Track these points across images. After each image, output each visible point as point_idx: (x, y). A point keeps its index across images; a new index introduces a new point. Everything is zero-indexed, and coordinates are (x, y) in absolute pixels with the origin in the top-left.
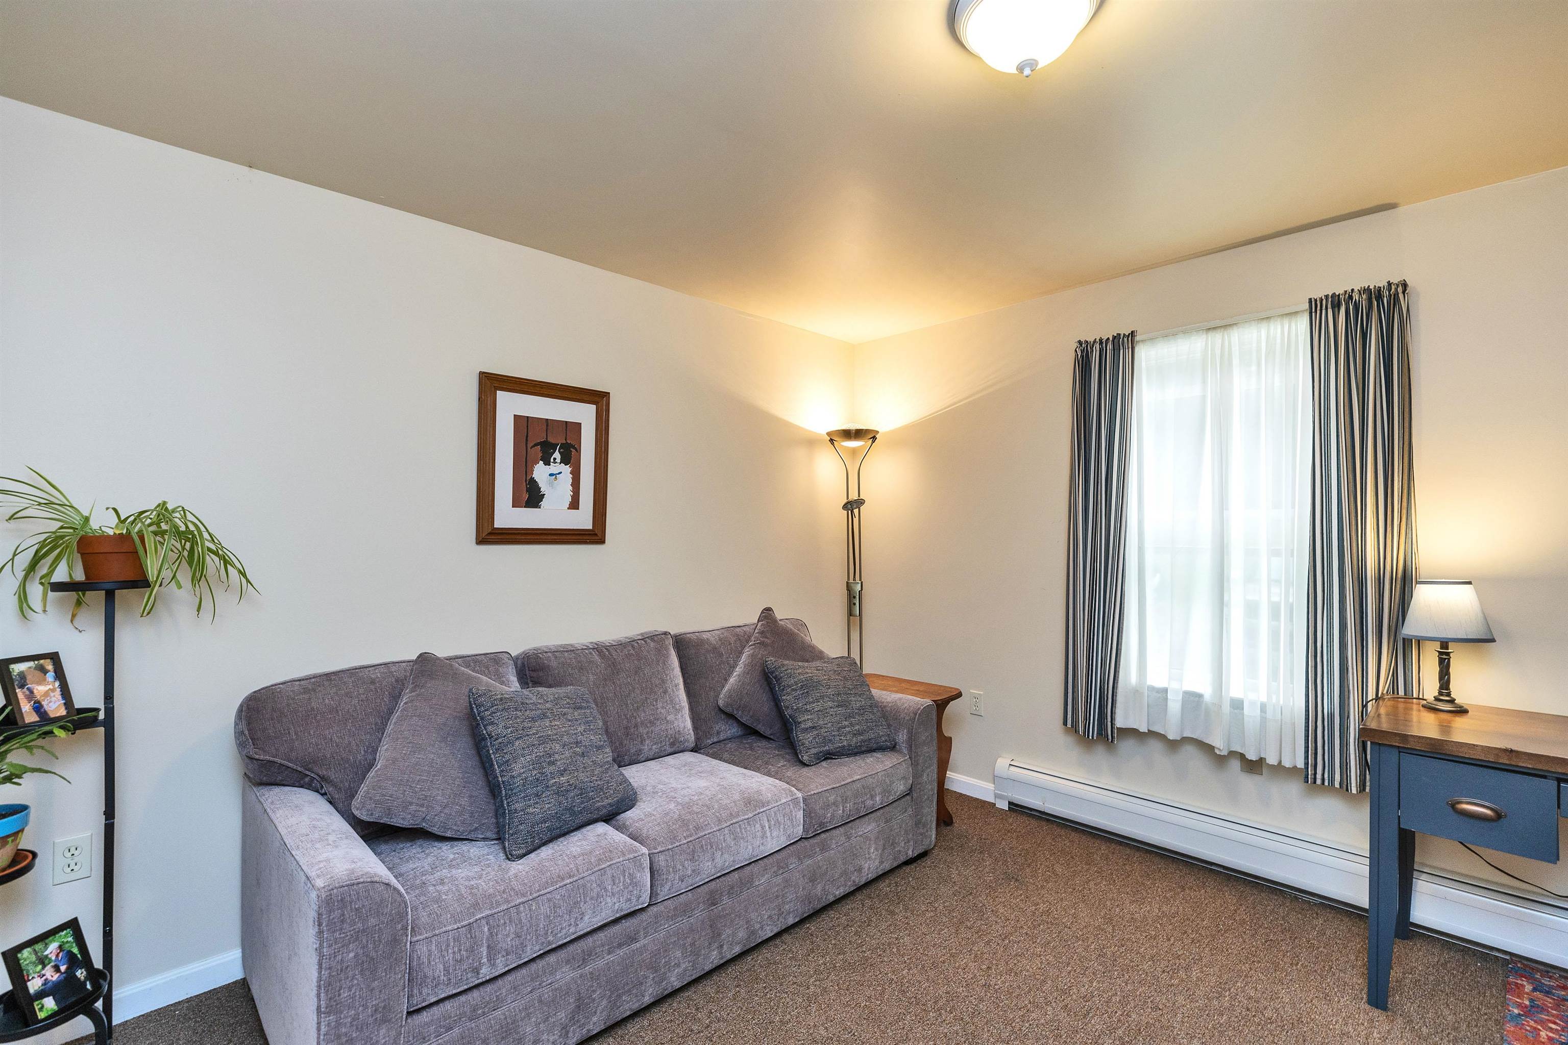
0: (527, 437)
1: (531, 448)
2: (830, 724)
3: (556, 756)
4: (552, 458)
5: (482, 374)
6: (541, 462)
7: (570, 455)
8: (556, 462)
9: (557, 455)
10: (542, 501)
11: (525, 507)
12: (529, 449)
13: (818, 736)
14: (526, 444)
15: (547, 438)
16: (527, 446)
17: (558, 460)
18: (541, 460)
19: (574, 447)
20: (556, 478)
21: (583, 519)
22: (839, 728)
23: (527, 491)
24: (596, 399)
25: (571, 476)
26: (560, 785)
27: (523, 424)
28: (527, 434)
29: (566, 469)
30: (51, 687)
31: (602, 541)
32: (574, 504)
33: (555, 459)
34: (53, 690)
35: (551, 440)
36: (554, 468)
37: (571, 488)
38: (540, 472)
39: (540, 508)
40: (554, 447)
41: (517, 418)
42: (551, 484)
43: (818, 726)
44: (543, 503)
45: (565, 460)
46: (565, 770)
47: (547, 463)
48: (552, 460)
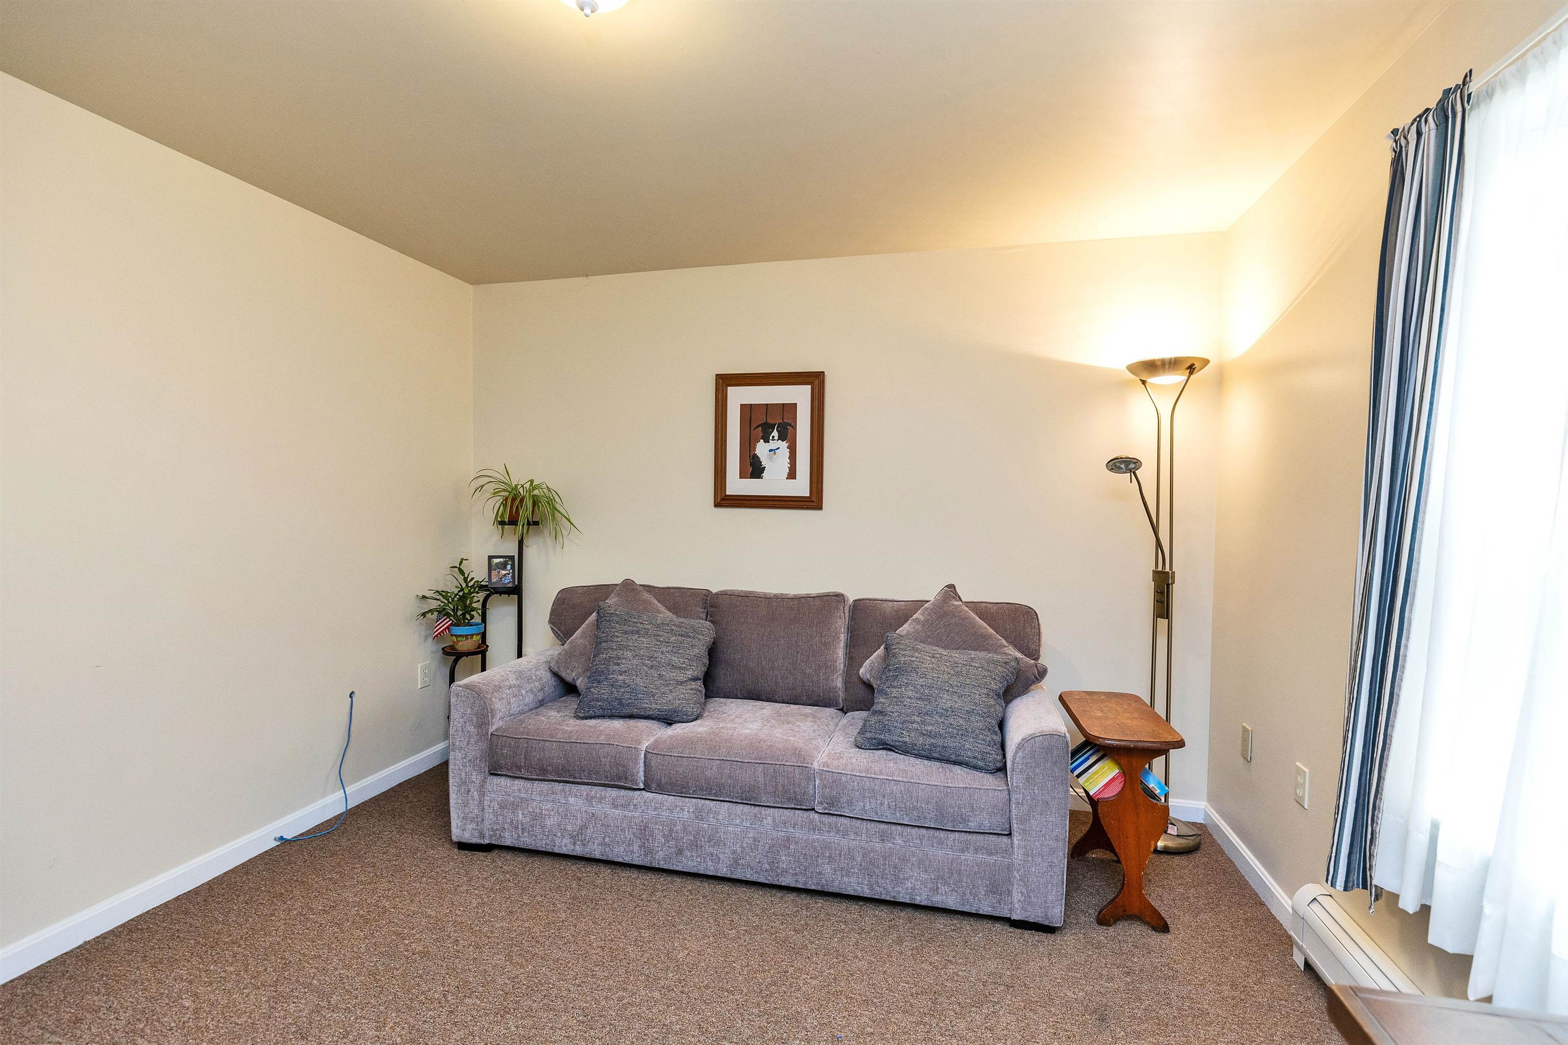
0: (750, 420)
1: (754, 429)
2: (896, 714)
3: (624, 661)
4: (771, 436)
5: (717, 375)
6: (762, 441)
7: (787, 433)
8: (775, 440)
9: (775, 433)
10: (763, 472)
11: (750, 478)
12: (752, 430)
13: (880, 722)
14: (750, 426)
15: (766, 420)
16: (750, 429)
17: (776, 438)
18: (761, 439)
19: (790, 425)
20: (775, 453)
21: (801, 487)
22: (904, 721)
23: (751, 465)
24: (811, 380)
25: (788, 450)
26: (617, 681)
27: (748, 411)
28: (751, 418)
29: (784, 445)
30: (508, 572)
31: (819, 507)
32: (792, 475)
33: (773, 437)
34: (508, 574)
35: (770, 421)
36: (773, 445)
37: (789, 461)
38: (762, 449)
39: (762, 478)
40: (772, 427)
41: (743, 406)
42: (771, 458)
43: (885, 711)
44: (764, 475)
45: (782, 438)
46: (625, 672)
47: (767, 441)
48: (771, 438)
